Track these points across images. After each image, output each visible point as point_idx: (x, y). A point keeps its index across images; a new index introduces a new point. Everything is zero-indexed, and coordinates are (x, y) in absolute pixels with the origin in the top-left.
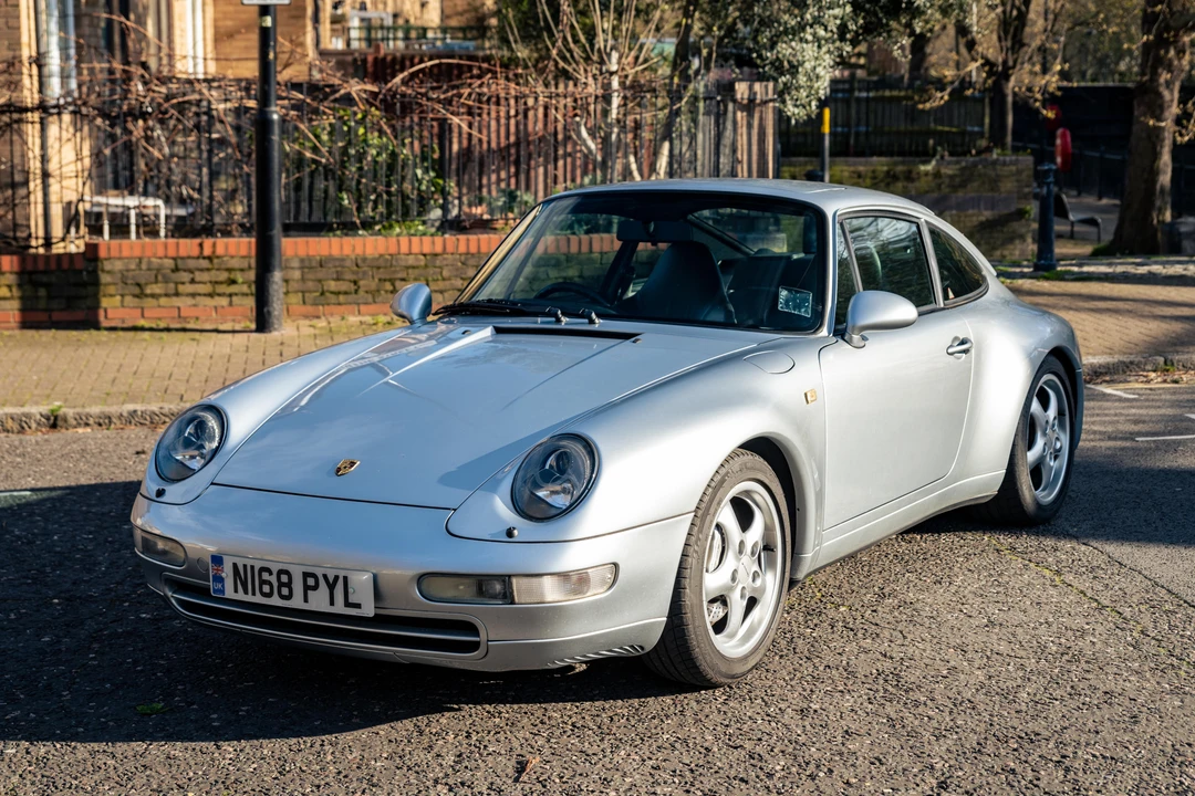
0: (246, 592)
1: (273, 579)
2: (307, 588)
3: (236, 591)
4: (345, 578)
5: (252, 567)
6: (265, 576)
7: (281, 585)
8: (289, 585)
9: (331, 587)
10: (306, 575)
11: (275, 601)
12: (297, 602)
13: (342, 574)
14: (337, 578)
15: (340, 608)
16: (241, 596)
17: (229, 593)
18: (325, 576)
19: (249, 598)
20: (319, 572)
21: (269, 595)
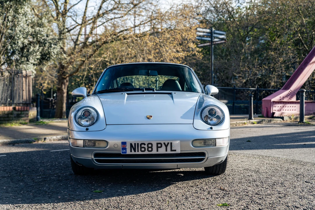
0: (135, 151)
1: (146, 147)
2: (158, 147)
3: (131, 151)
4: (171, 143)
5: (138, 144)
6: (143, 146)
7: (148, 147)
8: (151, 147)
9: (166, 146)
10: (157, 144)
11: (146, 152)
12: (154, 152)
13: (170, 142)
14: (168, 143)
15: (169, 152)
16: (133, 153)
17: (128, 152)
18: (164, 143)
19: (137, 153)
20: (162, 142)
21: (144, 151)
